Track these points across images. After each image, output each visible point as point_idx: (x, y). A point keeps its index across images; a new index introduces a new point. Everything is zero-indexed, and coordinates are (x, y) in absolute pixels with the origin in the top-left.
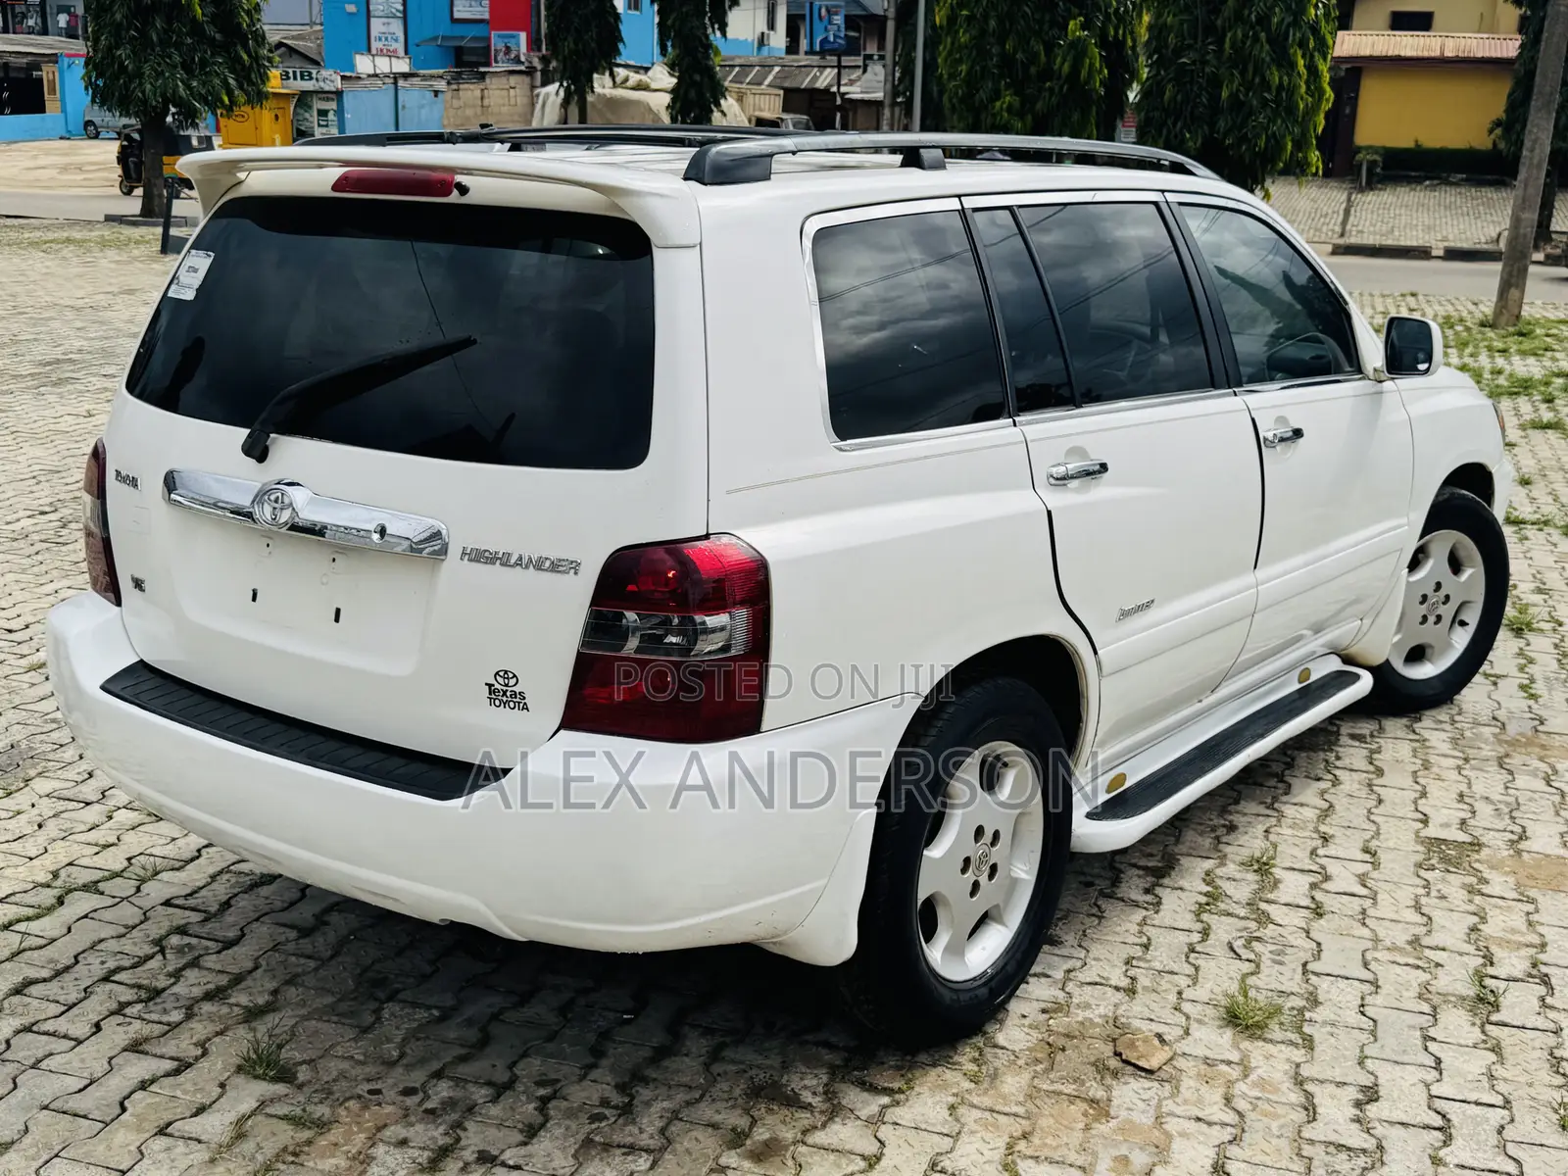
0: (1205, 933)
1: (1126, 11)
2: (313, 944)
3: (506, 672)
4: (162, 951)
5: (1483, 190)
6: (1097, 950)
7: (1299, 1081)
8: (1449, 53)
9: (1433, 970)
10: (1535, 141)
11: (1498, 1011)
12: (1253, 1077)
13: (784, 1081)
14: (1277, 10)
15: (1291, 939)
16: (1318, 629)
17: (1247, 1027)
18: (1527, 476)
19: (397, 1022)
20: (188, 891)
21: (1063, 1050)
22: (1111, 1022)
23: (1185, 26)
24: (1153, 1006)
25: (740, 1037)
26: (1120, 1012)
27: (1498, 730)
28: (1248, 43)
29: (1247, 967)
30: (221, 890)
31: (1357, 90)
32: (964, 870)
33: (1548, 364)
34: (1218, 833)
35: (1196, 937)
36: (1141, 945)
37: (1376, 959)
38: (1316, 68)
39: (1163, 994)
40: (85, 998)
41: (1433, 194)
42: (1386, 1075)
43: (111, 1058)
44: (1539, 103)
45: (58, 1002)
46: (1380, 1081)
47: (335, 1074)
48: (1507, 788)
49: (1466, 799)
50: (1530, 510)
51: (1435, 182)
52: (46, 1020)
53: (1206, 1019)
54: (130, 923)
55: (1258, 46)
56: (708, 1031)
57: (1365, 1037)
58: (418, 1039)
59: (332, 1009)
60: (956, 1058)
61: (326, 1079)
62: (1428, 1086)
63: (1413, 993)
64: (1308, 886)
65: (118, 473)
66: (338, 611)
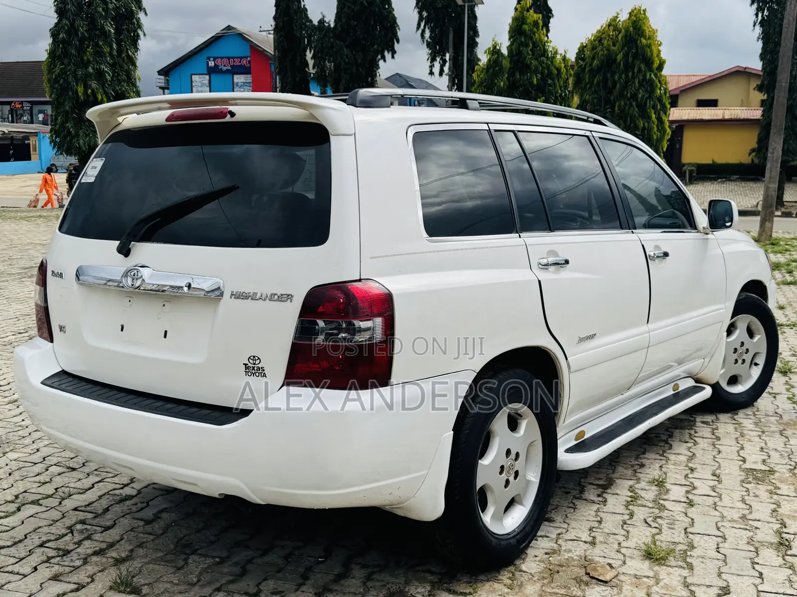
0: (631, 515)
1: (566, 95)
2: (152, 527)
3: (254, 357)
4: (72, 532)
5: (748, 183)
6: (573, 524)
7: (687, 585)
8: (727, 117)
9: (754, 530)
10: (774, 149)
11: (791, 549)
12: (661, 584)
13: (406, 590)
14: (641, 91)
15: (677, 517)
16: (680, 363)
17: (657, 560)
18: (782, 305)
19: (196, 565)
20: (87, 504)
21: (558, 572)
22: (583, 558)
23: (595, 100)
24: (605, 550)
25: (382, 569)
26: (587, 554)
27: (778, 418)
28: (627, 107)
29: (654, 531)
30: (104, 503)
31: (682, 137)
32: (501, 473)
33: (788, 257)
34: (635, 468)
35: (626, 517)
36: (597, 521)
37: (723, 526)
38: (661, 119)
39: (610, 545)
40: (29, 555)
41: (722, 185)
42: (733, 581)
43: (42, 584)
44: (775, 131)
45: (15, 557)
46: (730, 584)
47: (162, 589)
48: (785, 444)
49: (765, 450)
50: (786, 320)
51: (724, 180)
52: (7, 566)
53: (635, 557)
54: (55, 519)
55: (632, 108)
56: (364, 566)
57: (720, 563)
58: (208, 572)
59: (162, 559)
60: (500, 577)
61: (157, 592)
62: (756, 586)
63: (745, 541)
64: (684, 492)
65: (53, 272)
66: (166, 332)
